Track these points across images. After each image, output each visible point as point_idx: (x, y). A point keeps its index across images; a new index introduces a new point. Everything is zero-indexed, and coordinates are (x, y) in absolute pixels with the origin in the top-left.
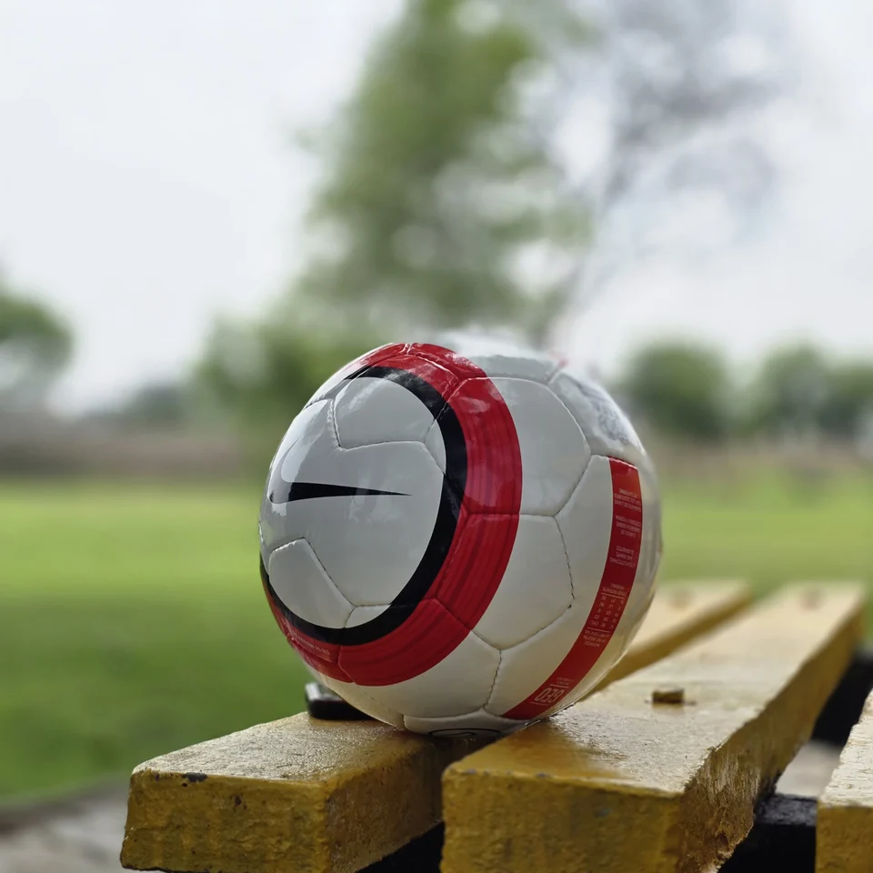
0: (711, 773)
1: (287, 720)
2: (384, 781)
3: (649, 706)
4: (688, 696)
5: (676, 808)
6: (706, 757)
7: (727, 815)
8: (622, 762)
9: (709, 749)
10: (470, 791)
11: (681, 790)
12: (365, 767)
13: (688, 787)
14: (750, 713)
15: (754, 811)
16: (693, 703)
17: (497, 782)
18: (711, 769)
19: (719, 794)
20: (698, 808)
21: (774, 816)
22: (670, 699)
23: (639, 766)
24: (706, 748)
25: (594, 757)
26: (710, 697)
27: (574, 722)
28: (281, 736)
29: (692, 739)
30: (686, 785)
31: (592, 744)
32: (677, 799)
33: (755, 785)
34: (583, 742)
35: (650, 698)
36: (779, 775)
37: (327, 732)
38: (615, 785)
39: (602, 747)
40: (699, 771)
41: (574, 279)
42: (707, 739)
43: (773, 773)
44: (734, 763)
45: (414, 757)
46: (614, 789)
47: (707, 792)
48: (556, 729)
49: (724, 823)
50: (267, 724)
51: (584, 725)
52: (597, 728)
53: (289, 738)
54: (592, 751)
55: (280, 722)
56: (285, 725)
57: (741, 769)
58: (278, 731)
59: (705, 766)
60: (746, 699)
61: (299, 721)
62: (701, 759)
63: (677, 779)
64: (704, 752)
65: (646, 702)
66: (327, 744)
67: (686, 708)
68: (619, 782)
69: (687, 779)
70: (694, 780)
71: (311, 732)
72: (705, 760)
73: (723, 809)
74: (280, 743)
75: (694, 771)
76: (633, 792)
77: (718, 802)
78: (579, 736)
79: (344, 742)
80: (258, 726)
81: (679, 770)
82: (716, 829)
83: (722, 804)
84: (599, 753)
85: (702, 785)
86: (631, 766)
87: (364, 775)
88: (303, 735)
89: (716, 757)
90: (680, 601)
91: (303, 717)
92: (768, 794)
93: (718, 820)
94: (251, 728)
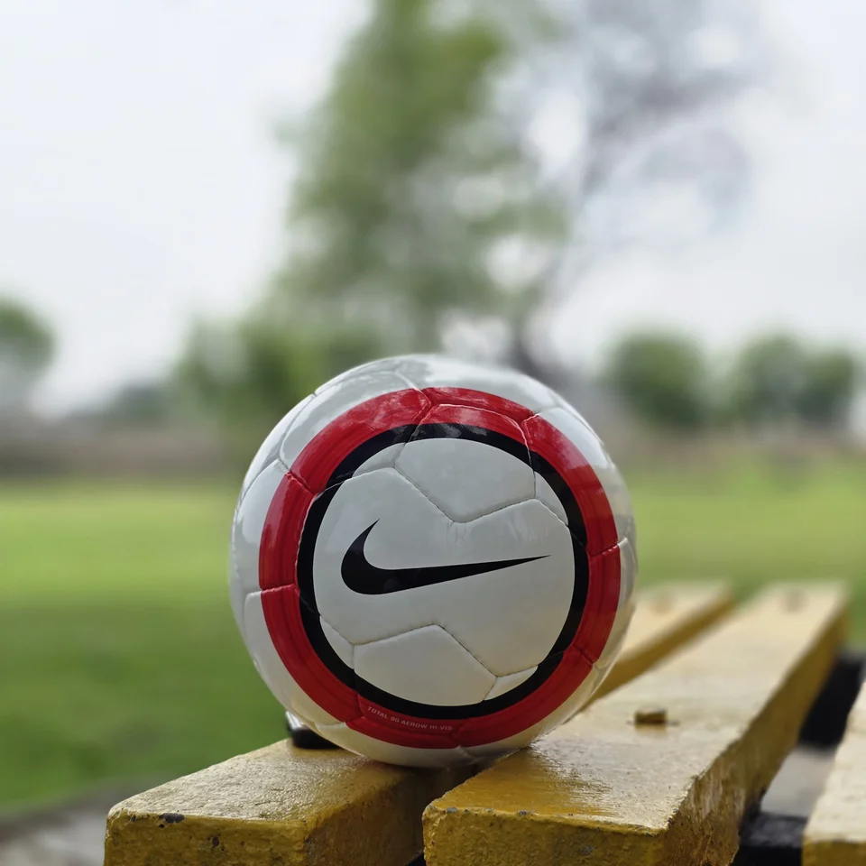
0: (695, 802)
1: (266, 750)
2: (364, 816)
3: (632, 728)
4: (670, 716)
5: (660, 846)
6: (690, 787)
7: (712, 842)
8: (604, 795)
9: (692, 778)
10: (451, 830)
11: (665, 826)
12: (345, 802)
13: (672, 822)
14: (732, 733)
15: (740, 834)
16: (676, 724)
17: (479, 820)
18: (695, 799)
19: (705, 822)
20: (682, 841)
21: (759, 837)
22: (652, 720)
23: (622, 799)
24: (689, 776)
25: (576, 790)
26: (693, 717)
27: (556, 748)
28: (260, 768)
29: (676, 766)
30: (670, 820)
31: (574, 774)
32: (661, 835)
33: (740, 807)
34: (564, 772)
35: (632, 718)
36: (763, 792)
37: (307, 763)
38: (598, 822)
39: (584, 778)
40: (683, 803)
41: (551, 272)
42: (690, 765)
43: (758, 790)
44: (718, 788)
45: (394, 789)
46: (597, 826)
47: (691, 823)
48: (538, 757)
49: (709, 852)
50: (246, 755)
51: (566, 751)
52: (579, 755)
53: (268, 770)
54: (574, 782)
55: (259, 752)
56: (264, 756)
57: (726, 793)
58: (257, 763)
59: (688, 797)
60: (730, 718)
61: (278, 750)
62: (684, 790)
63: (660, 813)
64: (687, 782)
65: (629, 723)
66: (307, 777)
67: (670, 729)
68: (602, 819)
69: (670, 813)
70: (678, 814)
71: (290, 764)
72: (689, 790)
73: (708, 837)
74: (258, 777)
75: (678, 804)
76: (616, 829)
77: (702, 830)
78: (561, 765)
79: (322, 775)
80: (237, 757)
81: (662, 803)
82: (701, 859)
83: (707, 833)
84: (581, 785)
85: (686, 817)
86: (614, 799)
87: (343, 811)
88: (282, 767)
89: (699, 784)
90: (662, 606)
91: (283, 746)
92: (753, 814)
93: (703, 849)
94: (230, 760)
